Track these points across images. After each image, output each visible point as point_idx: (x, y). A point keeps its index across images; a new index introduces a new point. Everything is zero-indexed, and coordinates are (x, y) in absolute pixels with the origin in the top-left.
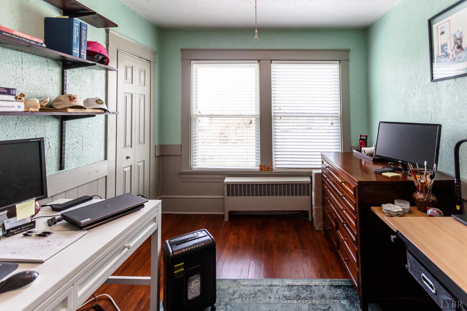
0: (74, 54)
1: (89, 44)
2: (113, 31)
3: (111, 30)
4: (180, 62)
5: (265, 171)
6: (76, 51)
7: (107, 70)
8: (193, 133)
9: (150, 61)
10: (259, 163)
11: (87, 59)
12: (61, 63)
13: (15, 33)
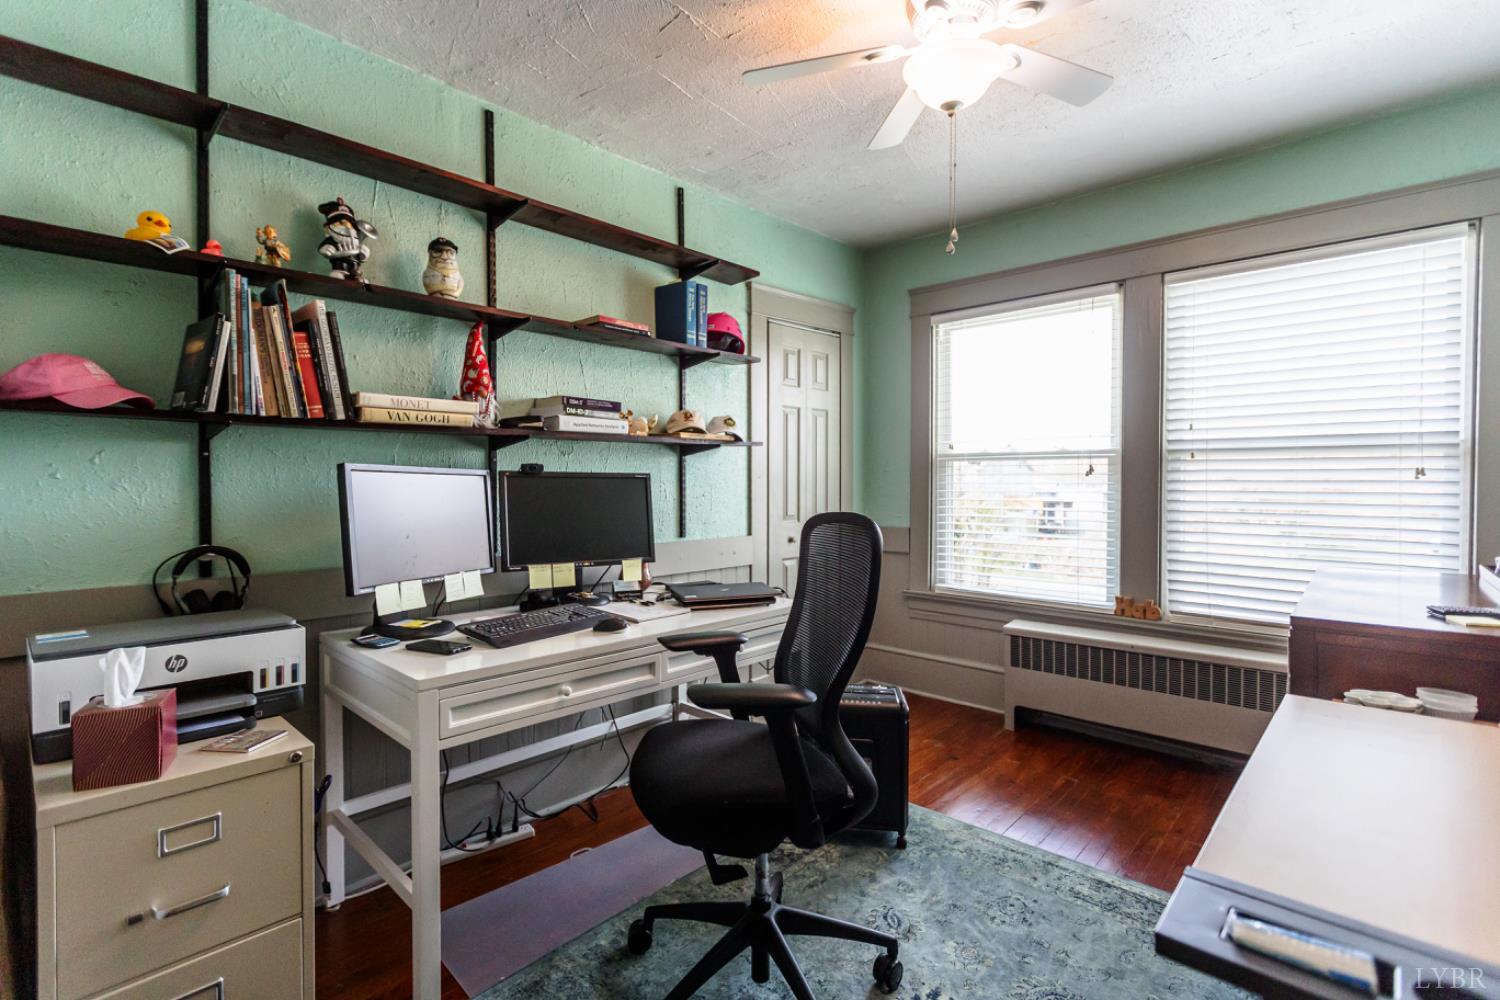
0: (689, 341)
1: (712, 319)
2: (761, 284)
3: (757, 283)
4: (908, 323)
5: (1133, 617)
6: (691, 335)
7: (749, 362)
8: (937, 499)
9: (839, 333)
10: (1117, 592)
11: (708, 346)
12: (678, 359)
13: (619, 323)
